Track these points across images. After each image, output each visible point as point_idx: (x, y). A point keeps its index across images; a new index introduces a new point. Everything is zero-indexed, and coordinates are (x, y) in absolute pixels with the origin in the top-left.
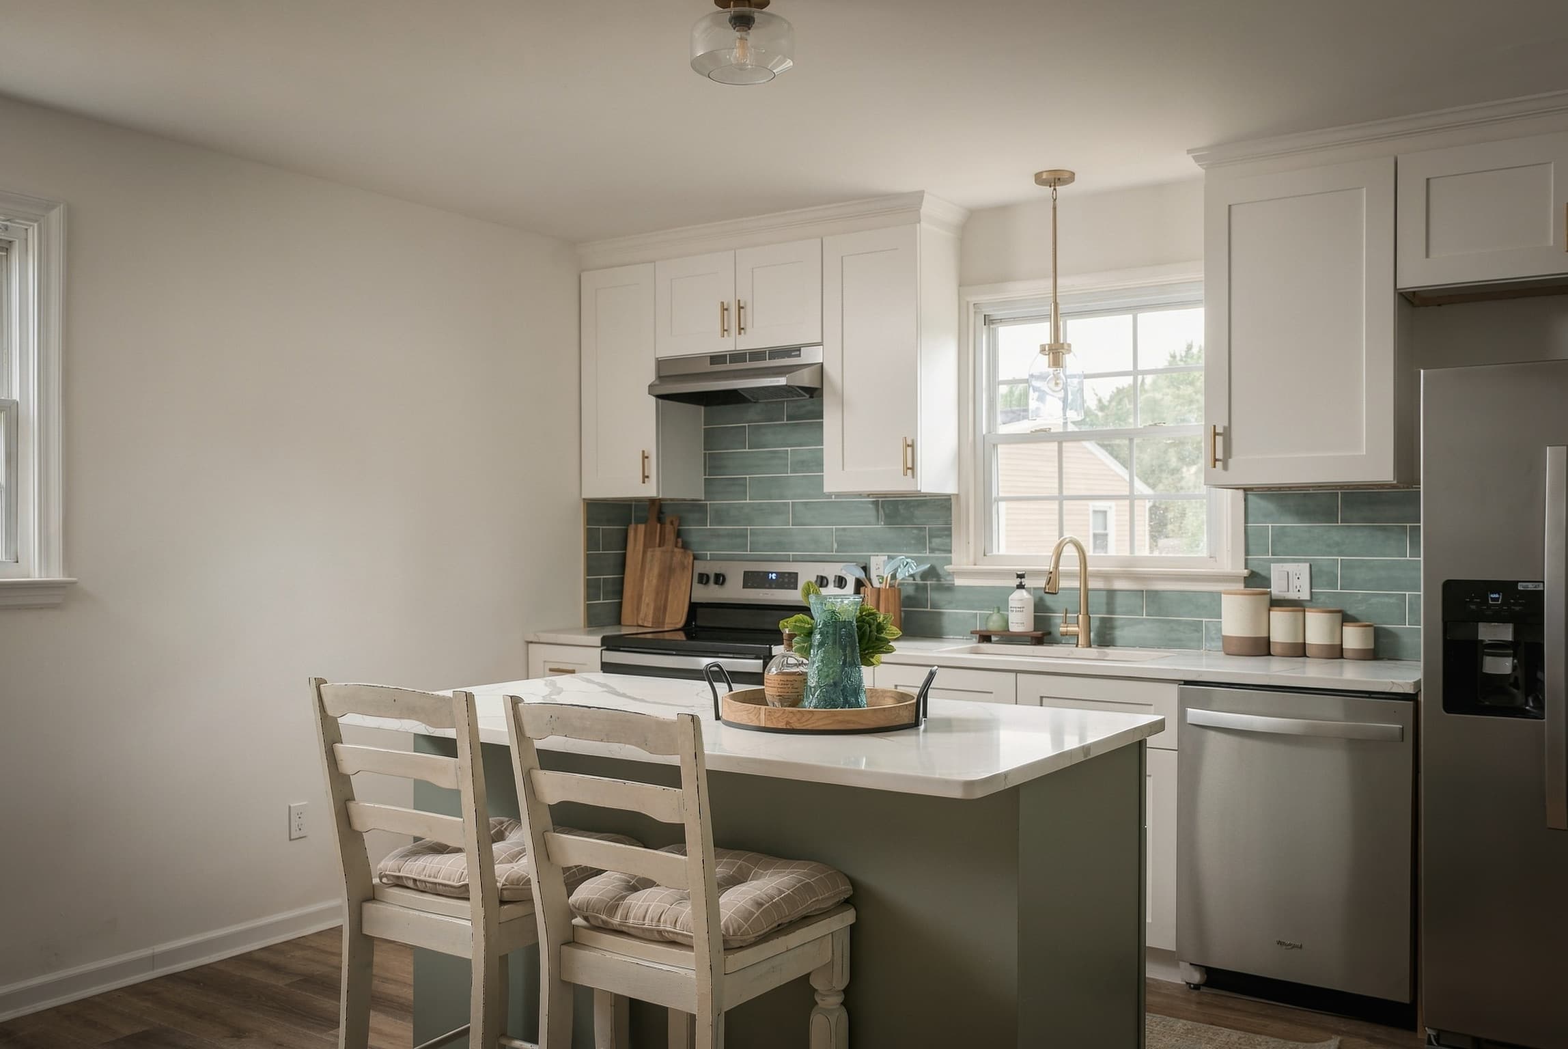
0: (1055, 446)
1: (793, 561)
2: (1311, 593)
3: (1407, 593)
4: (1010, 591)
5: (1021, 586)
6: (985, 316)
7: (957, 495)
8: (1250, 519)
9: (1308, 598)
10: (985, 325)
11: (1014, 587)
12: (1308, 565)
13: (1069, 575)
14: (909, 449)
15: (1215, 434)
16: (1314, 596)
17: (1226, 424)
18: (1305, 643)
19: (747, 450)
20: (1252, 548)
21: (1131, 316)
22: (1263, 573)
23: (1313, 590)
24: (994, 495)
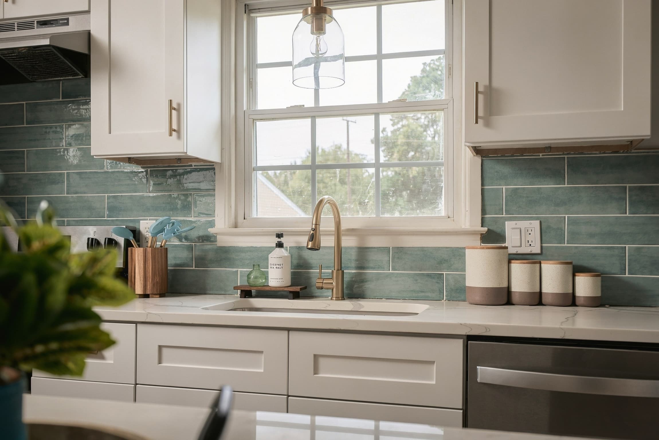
0: (309, 121)
1: (67, 226)
2: (542, 247)
3: (627, 246)
4: (270, 250)
5: (280, 245)
6: (245, 5)
7: (221, 164)
8: (486, 181)
9: (539, 251)
10: (245, 13)
11: (273, 247)
12: (538, 222)
13: (328, 234)
14: (174, 112)
15: (477, 92)
16: (543, 250)
17: (487, 83)
18: (540, 293)
19: (25, 126)
20: (488, 208)
21: (375, 8)
22: (498, 230)
23: (543, 245)
24: (254, 165)
